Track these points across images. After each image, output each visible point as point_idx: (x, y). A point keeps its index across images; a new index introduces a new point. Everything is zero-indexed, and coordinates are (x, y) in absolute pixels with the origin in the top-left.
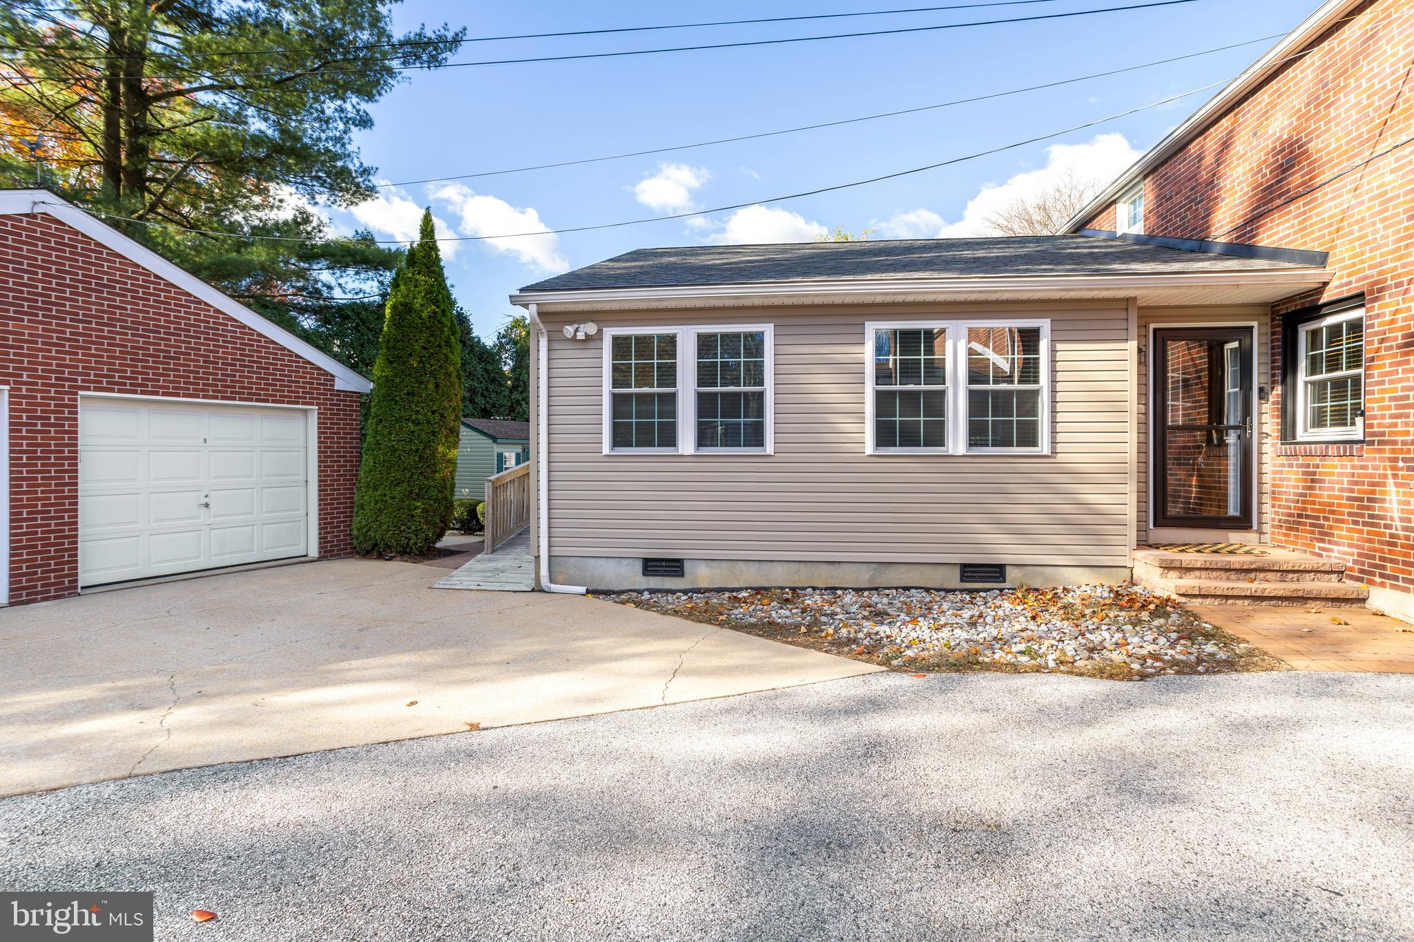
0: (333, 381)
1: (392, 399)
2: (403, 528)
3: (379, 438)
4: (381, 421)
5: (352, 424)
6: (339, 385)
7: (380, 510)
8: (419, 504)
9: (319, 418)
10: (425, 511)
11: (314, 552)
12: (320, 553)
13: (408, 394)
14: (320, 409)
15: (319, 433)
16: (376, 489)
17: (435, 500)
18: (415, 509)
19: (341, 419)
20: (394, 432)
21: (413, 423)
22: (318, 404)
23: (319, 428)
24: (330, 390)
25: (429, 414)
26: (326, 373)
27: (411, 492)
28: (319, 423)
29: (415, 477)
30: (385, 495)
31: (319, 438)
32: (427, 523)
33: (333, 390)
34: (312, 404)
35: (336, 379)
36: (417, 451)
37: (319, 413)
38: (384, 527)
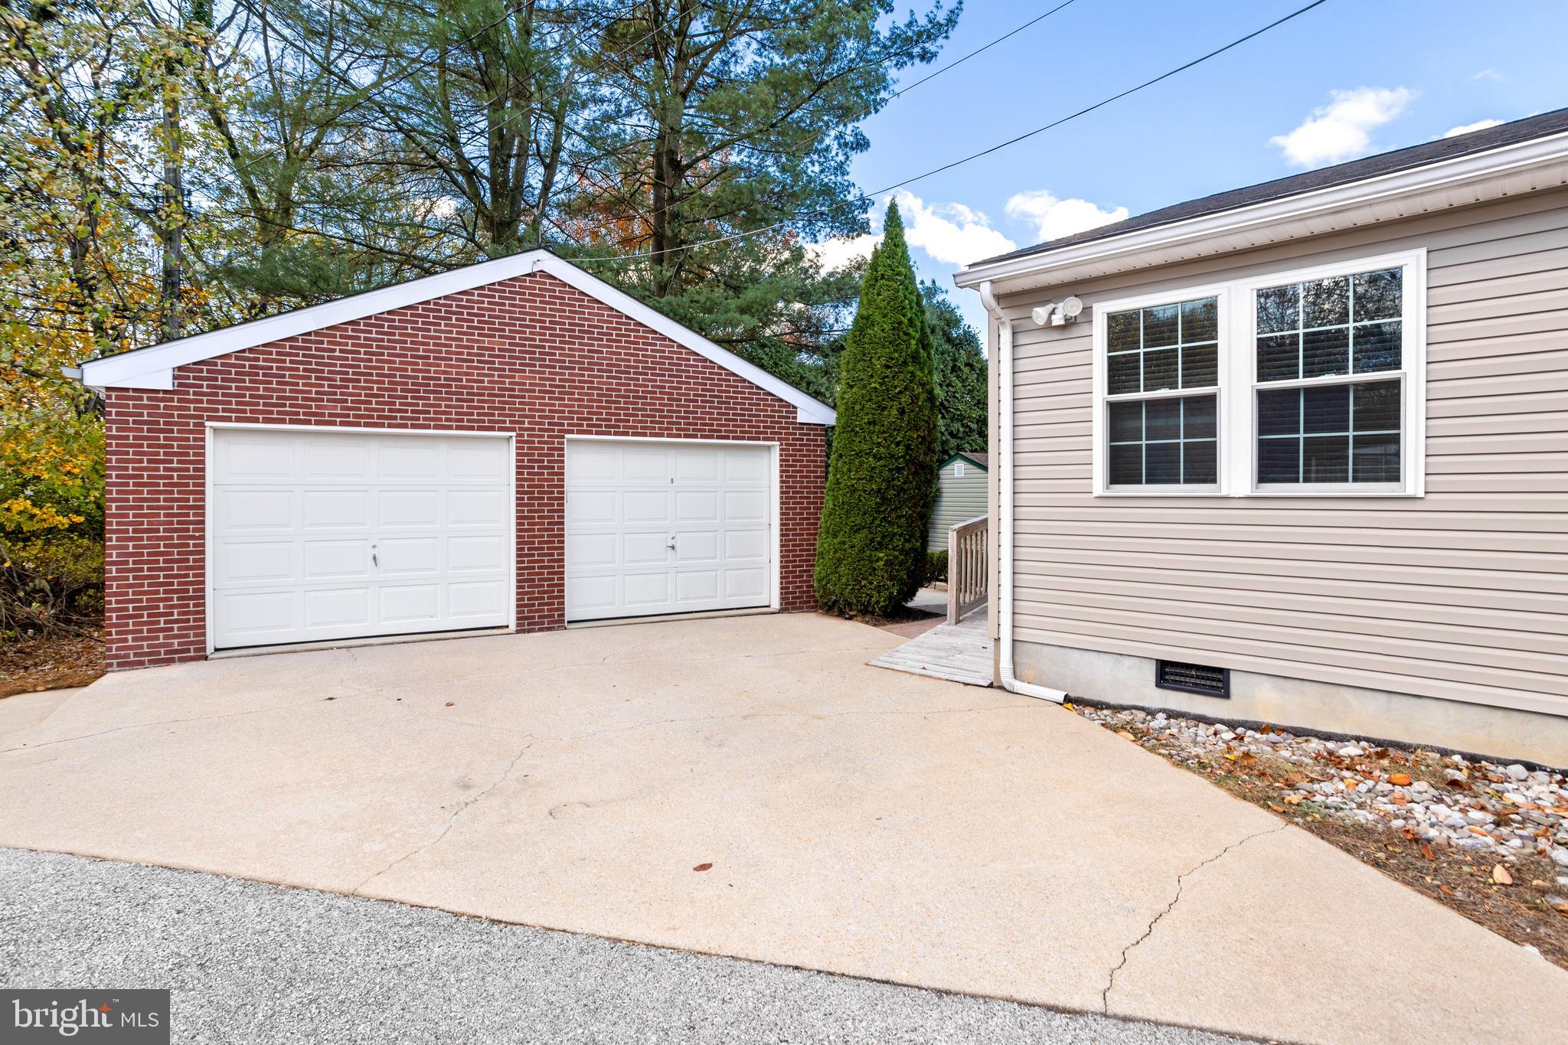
0: (796, 412)
1: (853, 430)
2: (863, 582)
3: (838, 476)
4: (841, 456)
5: (816, 461)
6: (802, 418)
7: (840, 560)
8: (882, 555)
9: (781, 455)
10: (888, 563)
11: (776, 605)
12: (781, 604)
13: (869, 423)
14: (781, 444)
15: (781, 471)
16: (835, 536)
17: (901, 551)
18: (877, 561)
19: (804, 456)
20: (854, 469)
21: (874, 457)
22: (779, 439)
23: (781, 466)
24: (792, 423)
25: (893, 446)
26: (789, 405)
27: (872, 540)
28: (781, 460)
29: (877, 522)
30: (844, 543)
31: (781, 476)
32: (891, 578)
33: (796, 423)
34: (773, 439)
35: (799, 410)
36: (879, 490)
37: (781, 450)
38: (844, 580)
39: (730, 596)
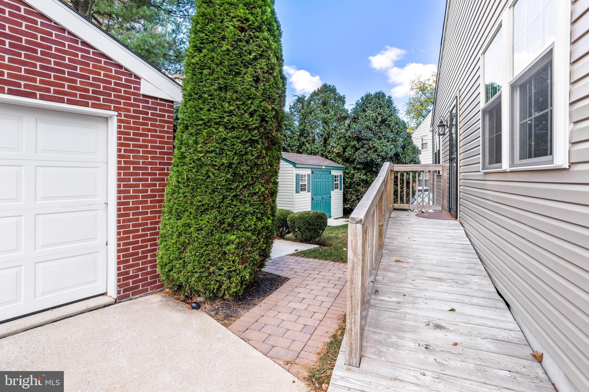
0: (139, 83)
1: (201, 97)
2: (212, 269)
3: (183, 149)
4: (187, 128)
6: (145, 89)
7: (184, 245)
8: (233, 237)
9: (119, 127)
10: (241, 246)
11: (113, 293)
12: (119, 292)
13: (220, 89)
14: (120, 115)
15: (119, 145)
16: (179, 218)
17: (253, 232)
18: (228, 244)
19: (149, 130)
20: (200, 140)
21: (226, 128)
22: (116, 109)
23: (119, 139)
24: (134, 94)
25: (246, 115)
26: (130, 74)
27: (222, 222)
28: (119, 133)
29: (227, 201)
30: (189, 226)
31: (119, 150)
32: (243, 261)
33: (139, 95)
34: (109, 108)
35: (142, 81)
36: (230, 165)
37: (119, 121)
38: (189, 267)
39: (43, 294)
